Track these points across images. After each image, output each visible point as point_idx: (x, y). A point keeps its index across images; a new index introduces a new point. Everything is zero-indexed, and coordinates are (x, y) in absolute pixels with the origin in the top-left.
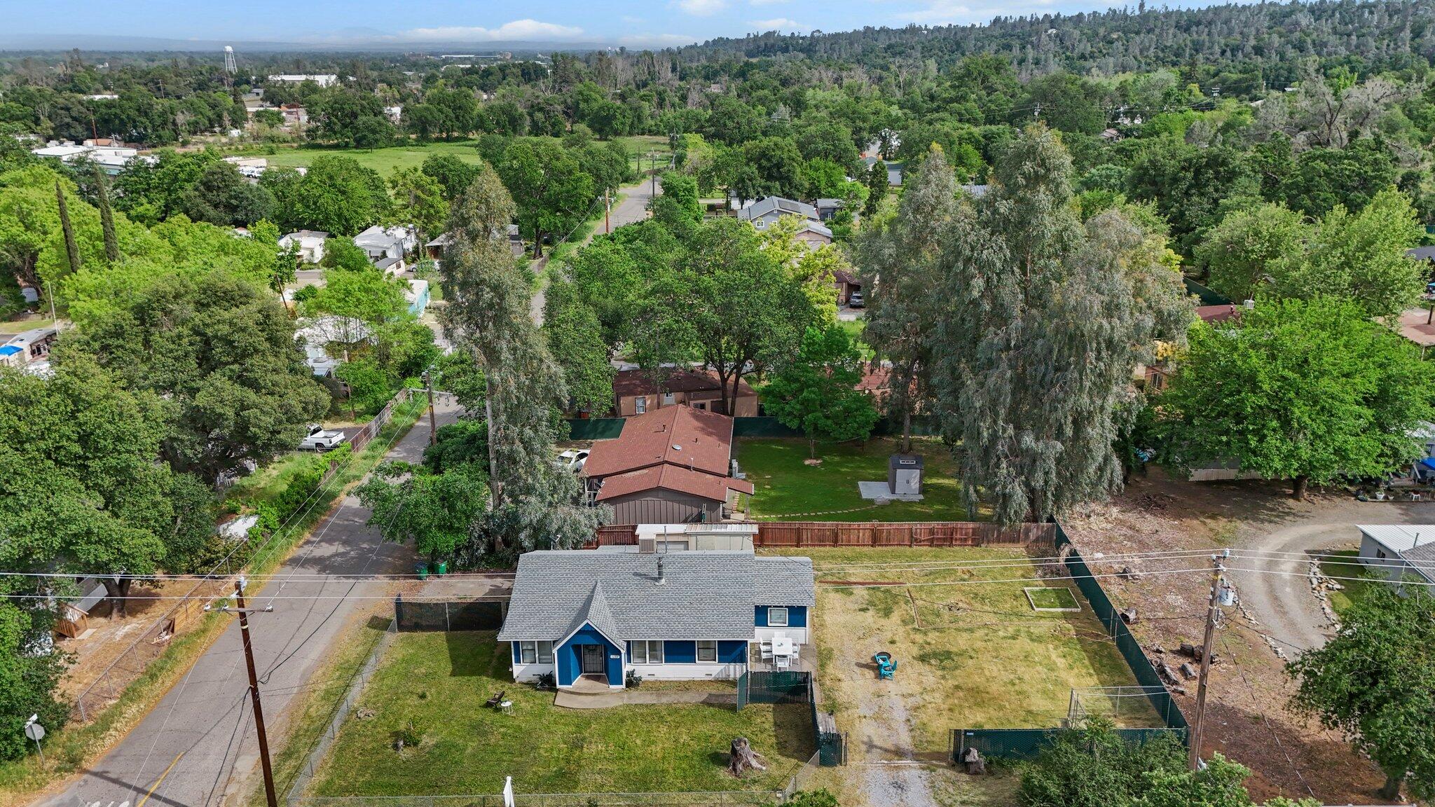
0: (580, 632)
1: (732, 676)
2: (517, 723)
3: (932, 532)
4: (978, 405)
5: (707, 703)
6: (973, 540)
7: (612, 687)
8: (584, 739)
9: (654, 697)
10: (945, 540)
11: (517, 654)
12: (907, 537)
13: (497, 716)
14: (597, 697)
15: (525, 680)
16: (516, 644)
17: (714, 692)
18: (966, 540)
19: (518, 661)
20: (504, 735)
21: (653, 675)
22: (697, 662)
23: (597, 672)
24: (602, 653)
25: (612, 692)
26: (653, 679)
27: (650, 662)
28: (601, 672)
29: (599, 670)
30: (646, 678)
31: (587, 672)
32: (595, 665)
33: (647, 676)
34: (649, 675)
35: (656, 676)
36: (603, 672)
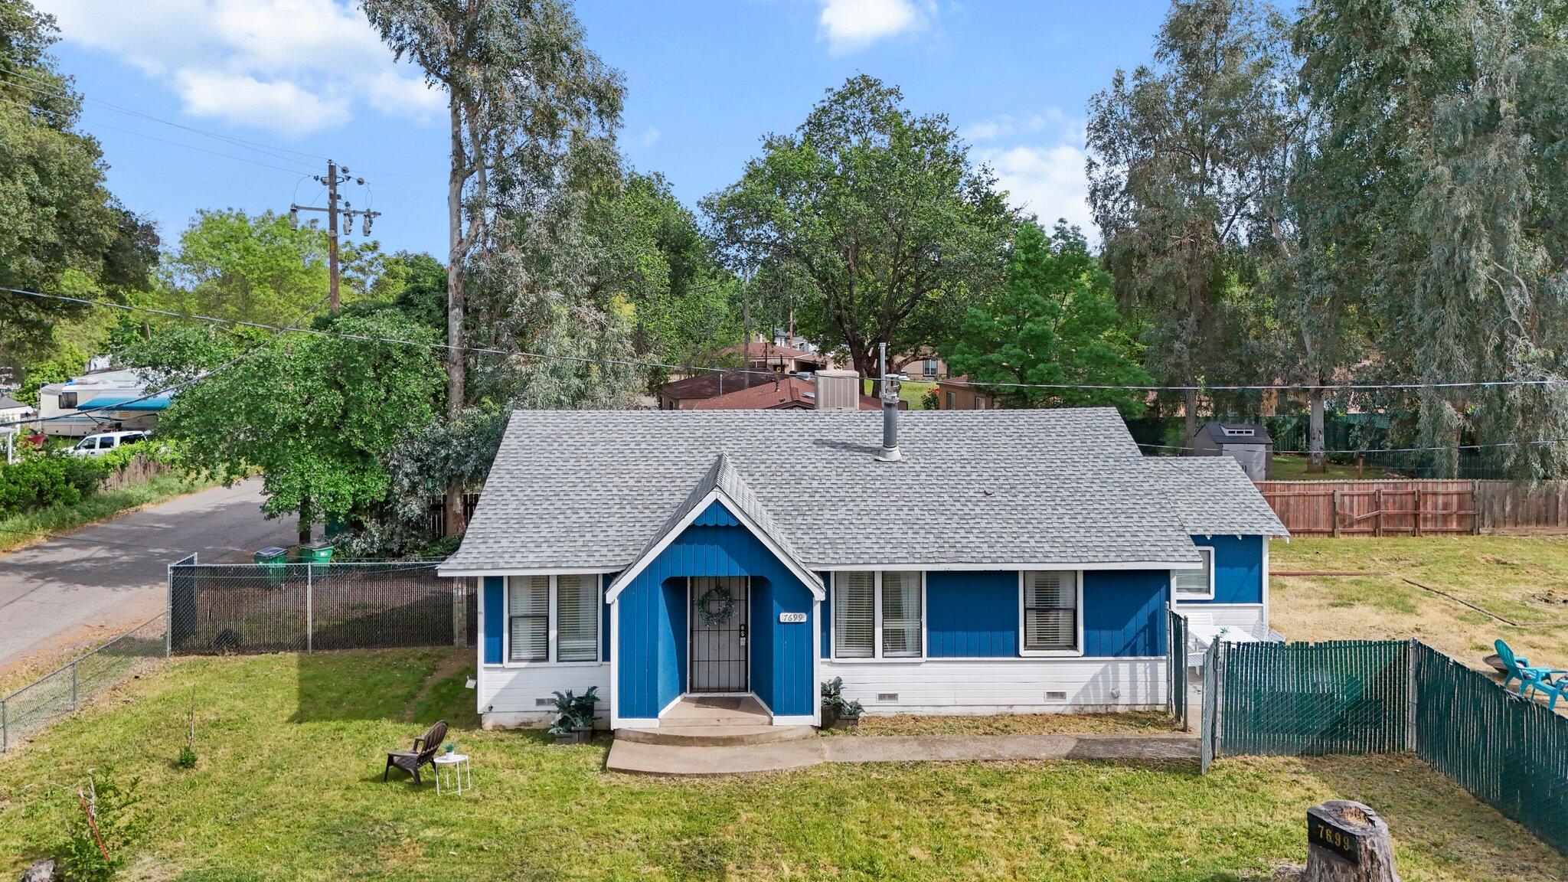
0: (692, 528)
1: (1124, 699)
2: (481, 813)
3: (1375, 500)
4: (1463, 212)
5: (1084, 757)
6: (1461, 518)
7: (780, 721)
8: (720, 850)
9: (915, 746)
10: (1402, 518)
11: (494, 631)
12: (1323, 514)
13: (419, 800)
14: (738, 750)
15: (510, 721)
16: (494, 584)
17: (1090, 735)
18: (1445, 518)
19: (495, 656)
20: (433, 848)
21: (893, 697)
22: (1022, 651)
23: (729, 690)
24: (746, 626)
25: (784, 735)
26: (893, 709)
27: (886, 654)
28: (739, 690)
29: (734, 683)
30: (871, 707)
31: (699, 690)
32: (724, 667)
33: (874, 701)
34: (882, 697)
35: (901, 700)
36: (746, 690)
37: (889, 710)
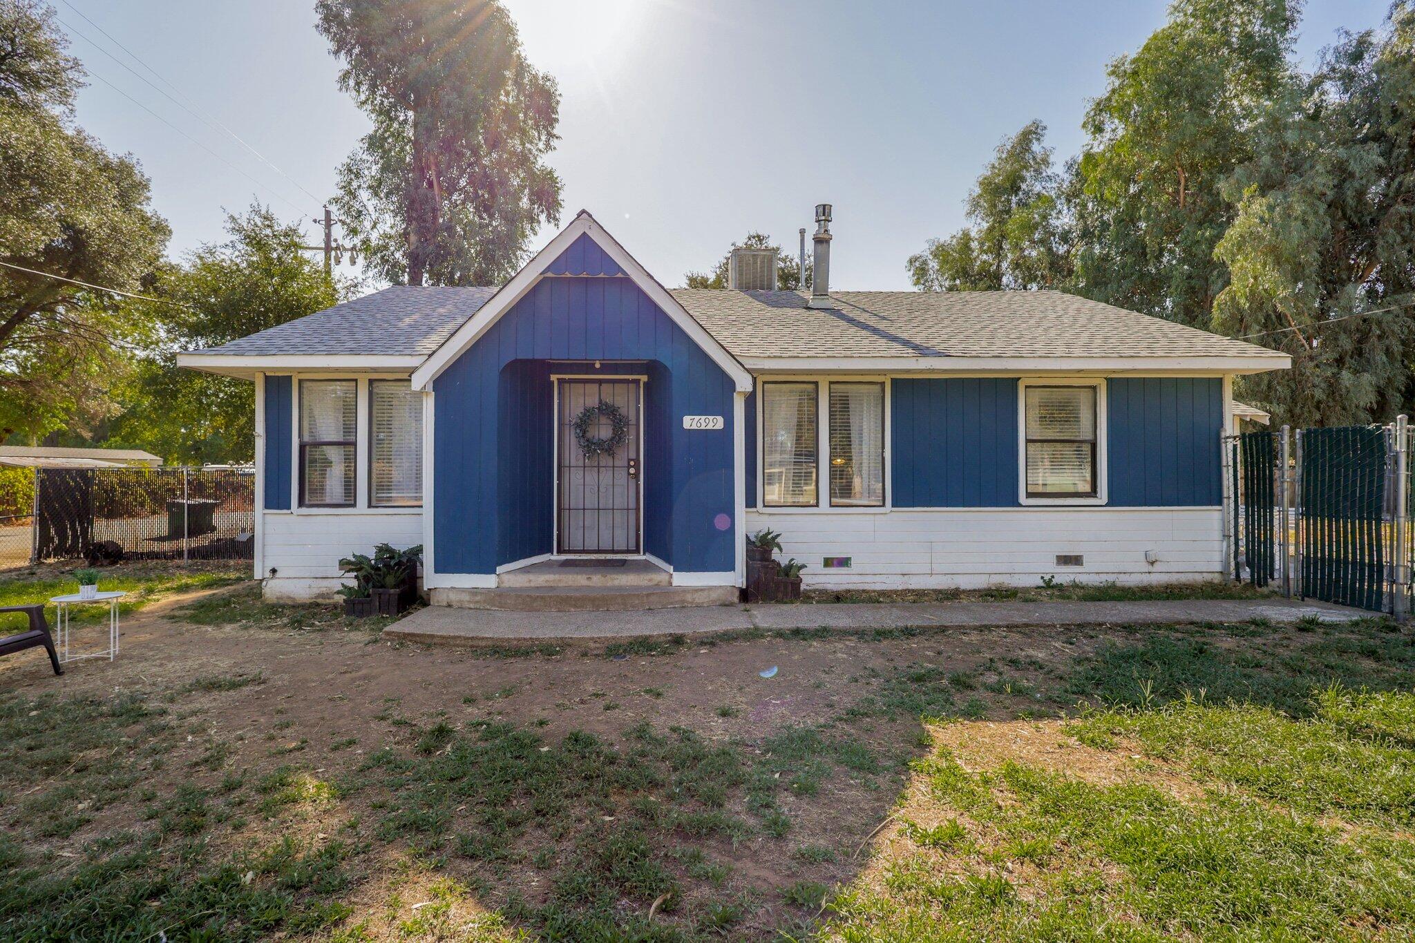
1: (1164, 565)
7: (684, 578)
19: (278, 497)
21: (844, 562)
22: (1022, 498)
23: (613, 552)
24: (637, 461)
25: (689, 597)
26: (844, 579)
27: (834, 500)
28: (628, 552)
29: (621, 544)
30: (815, 577)
31: (569, 552)
32: (606, 518)
33: (820, 567)
34: (828, 562)
35: (855, 567)
36: (637, 551)
37: (835, 580)
